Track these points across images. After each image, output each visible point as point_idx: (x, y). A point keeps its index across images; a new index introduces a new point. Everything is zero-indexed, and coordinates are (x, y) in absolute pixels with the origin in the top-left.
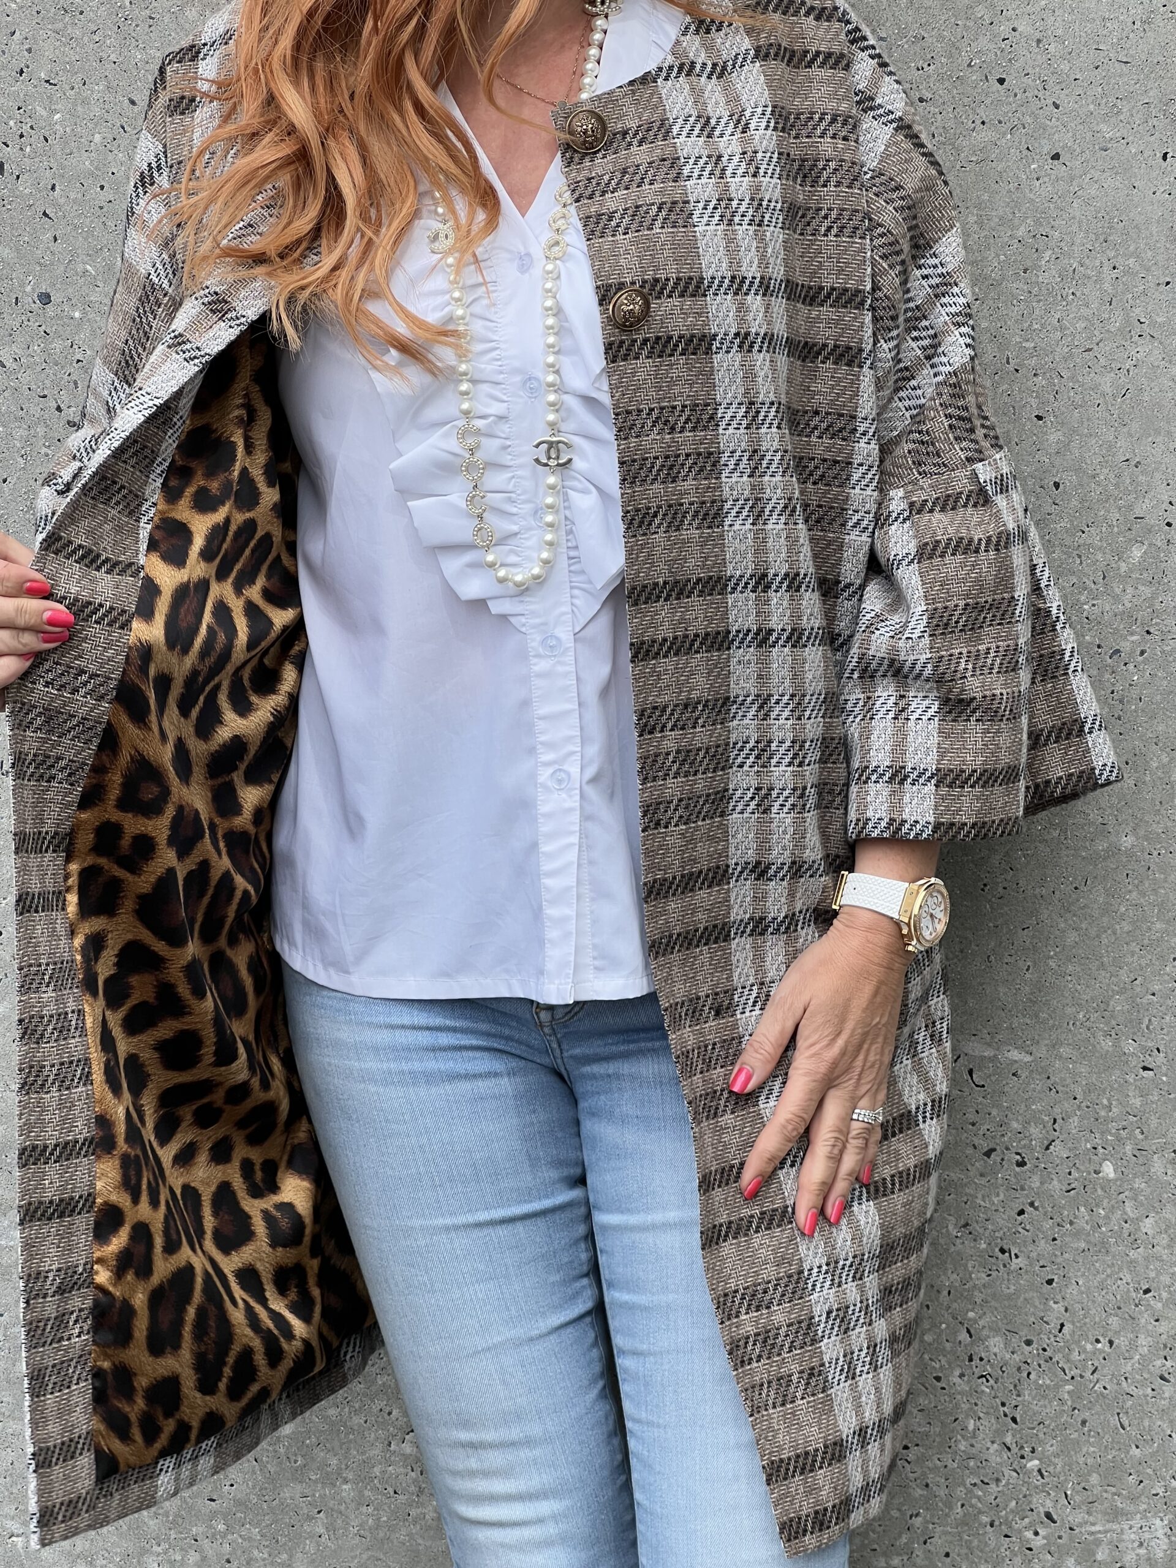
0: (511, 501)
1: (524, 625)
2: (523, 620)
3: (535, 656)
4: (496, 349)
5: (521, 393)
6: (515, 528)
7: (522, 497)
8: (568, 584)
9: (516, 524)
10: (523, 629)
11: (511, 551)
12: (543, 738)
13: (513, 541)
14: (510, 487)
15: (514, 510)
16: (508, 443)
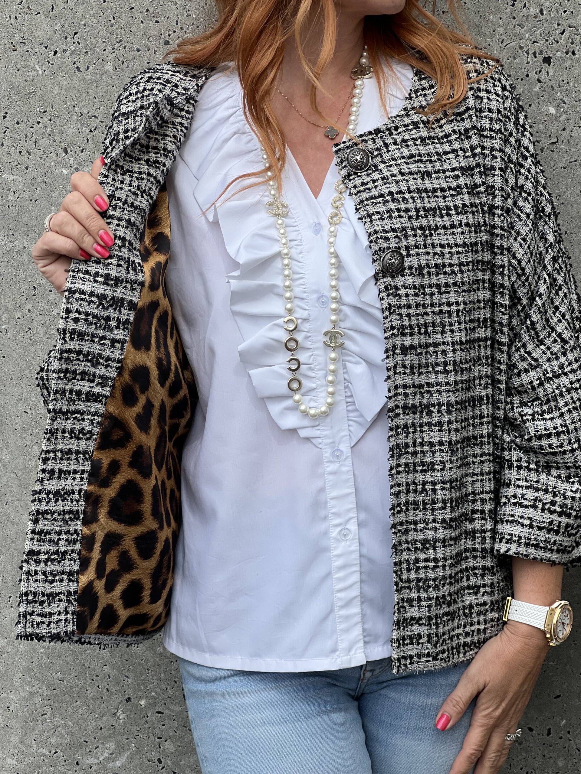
0: (311, 369)
1: (320, 443)
2: (320, 440)
3: (327, 462)
4: (303, 278)
5: (317, 305)
6: (314, 386)
7: (317, 367)
8: (346, 419)
9: (314, 383)
10: (320, 446)
11: (311, 399)
12: (333, 510)
13: (313, 393)
14: (311, 361)
15: (313, 375)
16: (309, 334)
